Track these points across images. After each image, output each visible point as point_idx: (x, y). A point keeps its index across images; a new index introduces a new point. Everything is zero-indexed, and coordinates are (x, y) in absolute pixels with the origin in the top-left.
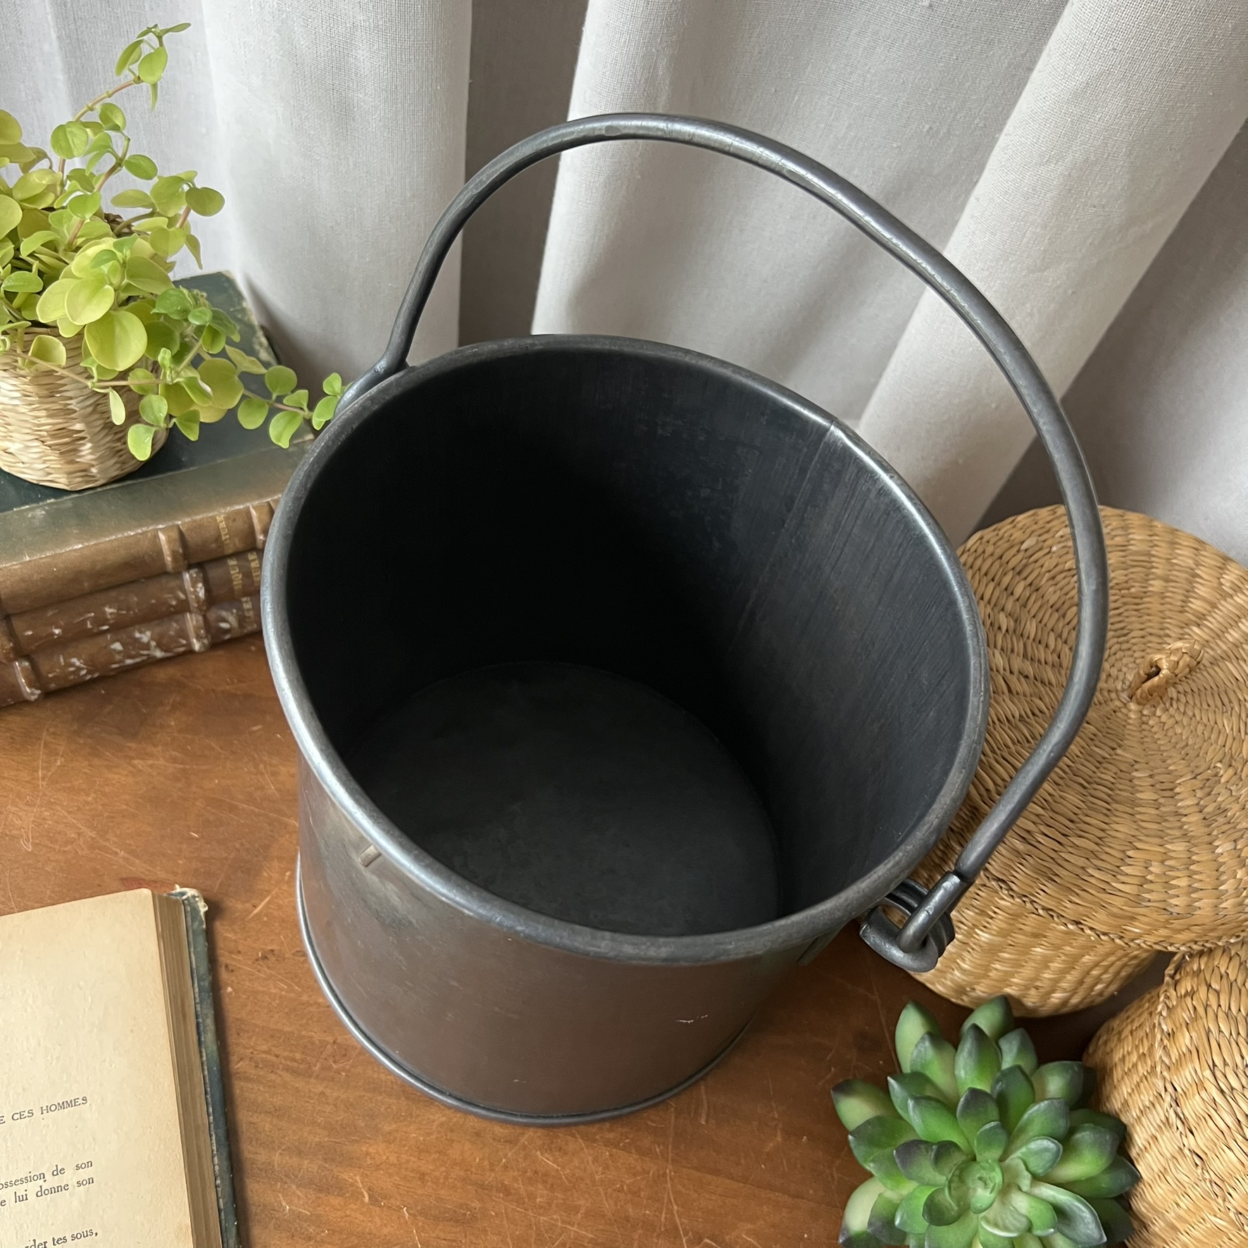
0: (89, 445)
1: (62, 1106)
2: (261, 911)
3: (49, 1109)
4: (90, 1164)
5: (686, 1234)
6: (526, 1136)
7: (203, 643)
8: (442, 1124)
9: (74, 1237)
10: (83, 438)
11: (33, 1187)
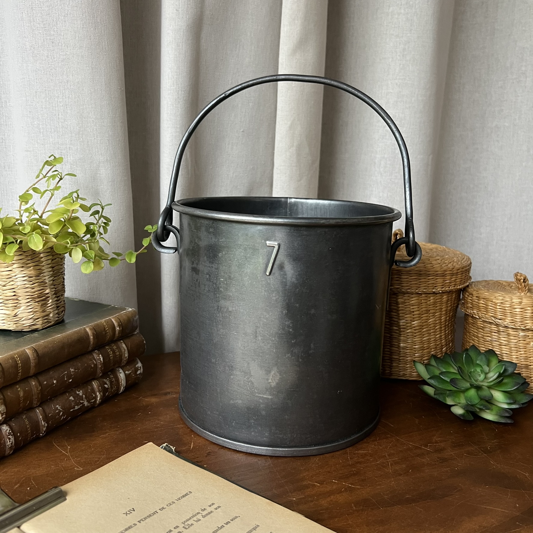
0: (50, 301)
1: (183, 496)
2: (193, 446)
3: (179, 499)
4: (213, 504)
5: (422, 446)
6: (348, 450)
7: (101, 395)
8: (319, 460)
9: (232, 520)
10: (49, 297)
11: (199, 517)
